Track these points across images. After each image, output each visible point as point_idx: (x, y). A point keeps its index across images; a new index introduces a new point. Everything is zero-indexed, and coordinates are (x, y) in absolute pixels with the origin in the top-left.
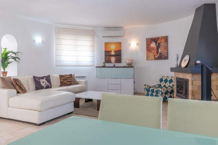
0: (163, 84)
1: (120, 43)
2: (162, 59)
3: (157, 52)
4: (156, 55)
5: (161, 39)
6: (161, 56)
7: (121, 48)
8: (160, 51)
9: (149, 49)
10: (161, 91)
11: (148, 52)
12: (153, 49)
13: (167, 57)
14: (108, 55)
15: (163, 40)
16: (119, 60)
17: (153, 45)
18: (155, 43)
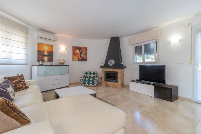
0: (88, 75)
1: (52, 46)
2: (83, 61)
3: (80, 56)
4: (79, 58)
5: (83, 49)
6: (83, 59)
7: (52, 50)
8: (82, 55)
9: (74, 53)
10: (97, 80)
11: (74, 55)
12: (77, 54)
13: (86, 59)
14: (41, 55)
15: (84, 50)
16: (51, 60)
17: (78, 51)
18: (79, 50)
